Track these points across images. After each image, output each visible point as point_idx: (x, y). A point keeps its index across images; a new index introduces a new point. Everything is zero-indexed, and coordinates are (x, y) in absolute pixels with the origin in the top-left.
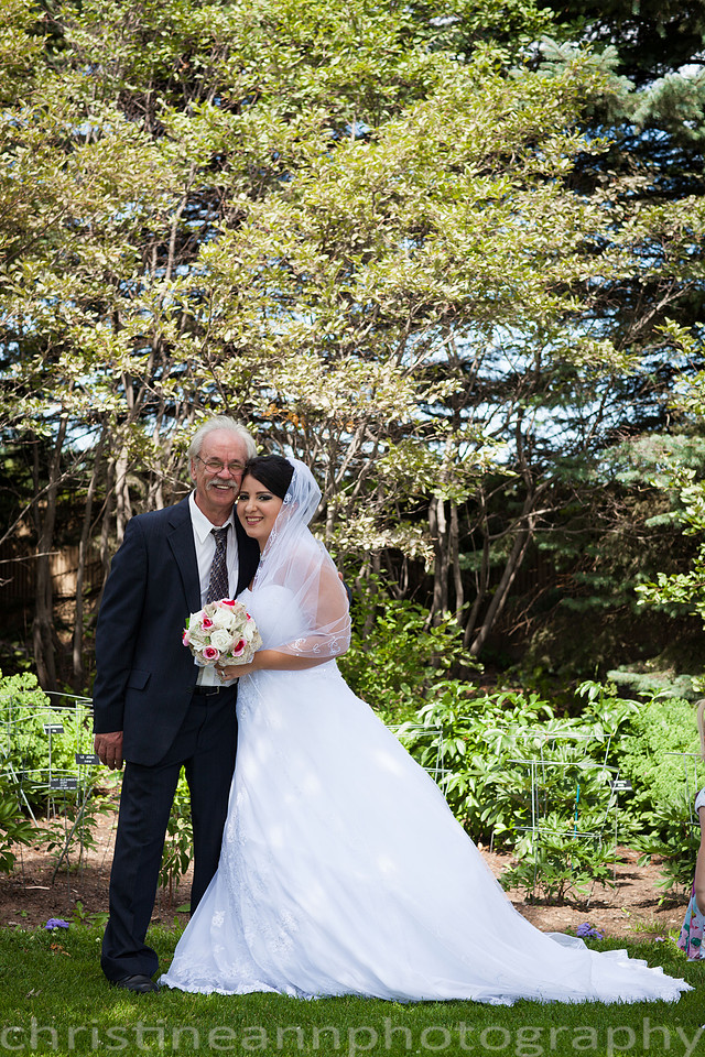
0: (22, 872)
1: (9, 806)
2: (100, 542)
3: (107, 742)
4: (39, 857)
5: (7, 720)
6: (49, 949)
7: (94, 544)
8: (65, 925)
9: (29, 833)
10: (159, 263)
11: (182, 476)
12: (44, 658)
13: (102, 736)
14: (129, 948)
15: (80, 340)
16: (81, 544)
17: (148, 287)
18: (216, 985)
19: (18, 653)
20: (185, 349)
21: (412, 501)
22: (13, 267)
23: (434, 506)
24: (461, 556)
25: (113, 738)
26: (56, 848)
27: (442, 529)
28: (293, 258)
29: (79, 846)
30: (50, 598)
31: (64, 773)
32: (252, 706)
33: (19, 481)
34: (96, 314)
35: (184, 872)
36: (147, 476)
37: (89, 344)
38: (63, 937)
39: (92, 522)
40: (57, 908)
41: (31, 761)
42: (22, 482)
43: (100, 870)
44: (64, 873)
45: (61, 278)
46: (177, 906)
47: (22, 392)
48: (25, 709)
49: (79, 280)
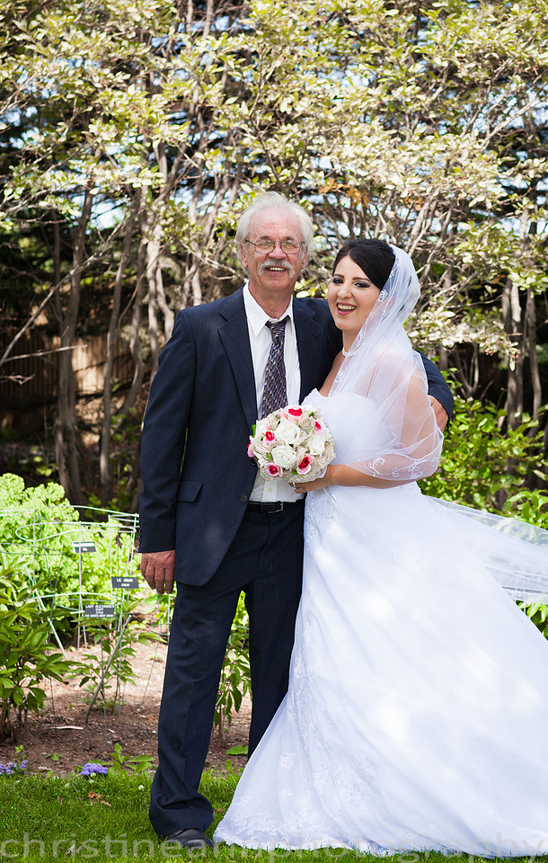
0: (52, 710)
1: (39, 635)
2: (130, 332)
3: (156, 562)
4: (70, 693)
5: (31, 537)
6: (87, 799)
7: (123, 335)
8: (103, 770)
9: (61, 667)
10: (197, 17)
11: (223, 258)
12: (67, 465)
13: (150, 555)
14: (179, 796)
15: (111, 105)
16: (109, 335)
17: (189, 45)
18: (280, 837)
19: (38, 459)
20: (231, 116)
21: (489, 288)
22: (34, 23)
23: (507, 291)
24: (538, 348)
25: (164, 557)
26: (90, 682)
27: (517, 317)
28: (352, 14)
29: (115, 681)
30: (73, 396)
31: (95, 597)
32: (320, 526)
33: (35, 263)
34: (128, 76)
35: (237, 708)
36: (182, 257)
37: (121, 110)
38: (101, 784)
39: (121, 311)
40: (92, 750)
41: (56, 583)
42: (39, 264)
43: (138, 706)
44: (99, 711)
45: (88, 35)
46: (227, 748)
47: (44, 166)
48: (51, 524)
49: (110, 38)
